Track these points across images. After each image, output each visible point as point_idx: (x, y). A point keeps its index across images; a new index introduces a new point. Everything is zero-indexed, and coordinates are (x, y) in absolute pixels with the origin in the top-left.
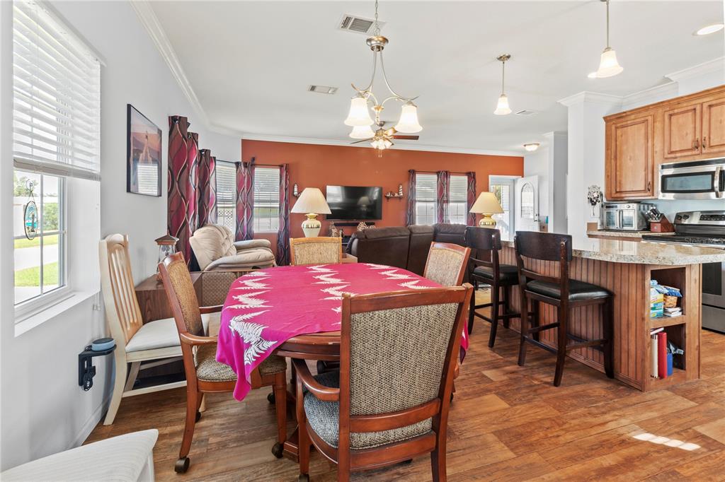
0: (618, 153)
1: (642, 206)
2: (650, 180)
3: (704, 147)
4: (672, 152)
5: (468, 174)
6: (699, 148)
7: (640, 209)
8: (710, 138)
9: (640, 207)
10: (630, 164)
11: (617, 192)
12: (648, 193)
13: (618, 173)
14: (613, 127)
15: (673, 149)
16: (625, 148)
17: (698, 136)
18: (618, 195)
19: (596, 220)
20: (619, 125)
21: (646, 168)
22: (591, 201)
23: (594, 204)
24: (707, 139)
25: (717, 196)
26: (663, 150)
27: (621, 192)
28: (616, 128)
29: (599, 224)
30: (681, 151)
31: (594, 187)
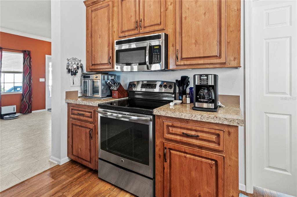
0: (93, 32)
1: (106, 77)
2: (111, 55)
3: (141, 27)
4: (123, 32)
5: (24, 52)
6: (138, 28)
7: (104, 79)
8: (144, 20)
9: (104, 77)
10: (100, 41)
11: (93, 65)
12: (110, 66)
13: (93, 49)
14: (90, 11)
15: (124, 30)
16: (97, 28)
17: (137, 19)
18: (93, 67)
19: (78, 88)
20: (93, 9)
21: (109, 46)
22: (69, 71)
23: (74, 73)
24: (143, 21)
25: (148, 68)
26: (118, 30)
27: (94, 65)
28: (92, 11)
29: (79, 91)
30: (128, 31)
31: (74, 59)
